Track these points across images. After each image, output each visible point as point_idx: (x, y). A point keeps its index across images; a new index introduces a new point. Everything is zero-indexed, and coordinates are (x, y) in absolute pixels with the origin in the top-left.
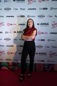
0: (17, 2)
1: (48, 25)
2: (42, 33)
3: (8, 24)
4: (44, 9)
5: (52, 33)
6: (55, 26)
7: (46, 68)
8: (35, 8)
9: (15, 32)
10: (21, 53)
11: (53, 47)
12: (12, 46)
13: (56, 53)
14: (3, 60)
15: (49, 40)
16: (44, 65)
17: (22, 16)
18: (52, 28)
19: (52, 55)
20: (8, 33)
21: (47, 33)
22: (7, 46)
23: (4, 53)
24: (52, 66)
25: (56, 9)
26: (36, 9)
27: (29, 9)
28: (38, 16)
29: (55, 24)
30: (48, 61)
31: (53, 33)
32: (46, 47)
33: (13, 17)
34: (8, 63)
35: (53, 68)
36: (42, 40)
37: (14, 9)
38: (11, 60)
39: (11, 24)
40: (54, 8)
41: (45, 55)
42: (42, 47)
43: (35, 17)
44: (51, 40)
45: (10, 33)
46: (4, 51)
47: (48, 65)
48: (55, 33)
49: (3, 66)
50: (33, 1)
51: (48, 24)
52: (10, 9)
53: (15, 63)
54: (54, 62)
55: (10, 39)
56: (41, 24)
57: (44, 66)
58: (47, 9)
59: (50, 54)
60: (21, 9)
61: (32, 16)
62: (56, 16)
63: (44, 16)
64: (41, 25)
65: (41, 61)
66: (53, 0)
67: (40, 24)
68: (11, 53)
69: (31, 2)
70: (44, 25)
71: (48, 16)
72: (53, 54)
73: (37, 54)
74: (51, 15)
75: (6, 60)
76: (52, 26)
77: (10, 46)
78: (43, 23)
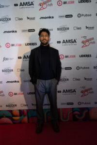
0: (21, 6)
1: (75, 43)
2: (67, 57)
3: (8, 45)
4: (67, 16)
5: (82, 56)
6: (87, 44)
7: (76, 116)
8: (51, 16)
9: (19, 58)
10: (32, 93)
11: (85, 79)
12: (16, 82)
13: (91, 89)
14: (1, 106)
15: (78, 68)
16: (74, 110)
17: (30, 31)
18: (82, 47)
19: (86, 93)
20: (7, 59)
21: (74, 56)
22: (7, 82)
23: (3, 95)
24: (87, 111)
25: (86, 15)
26: (53, 17)
27: (42, 18)
28: (58, 29)
29: (87, 41)
30: (79, 103)
31: (84, 56)
32: (74, 79)
33: (16, 32)
34: (11, 111)
35: (88, 114)
37: (17, 19)
38: (16, 105)
39: (13, 45)
40: (83, 15)
41: (74, 93)
42: (68, 80)
43: (52, 30)
44: (81, 68)
45: (11, 59)
46: (2, 92)
47: (79, 110)
48: (87, 56)
49: (2, 117)
50: (47, 4)
51: (75, 41)
52: (10, 19)
53: (23, 110)
54: (90, 103)
55: (12, 70)
56: (64, 42)
57: (73, 112)
58: (71, 16)
59: (82, 92)
60: (28, 18)
62: (87, 28)
63: (68, 29)
64: (64, 43)
65: (68, 104)
66: (81, 2)
67: (62, 42)
68: (15, 94)
69: (45, 6)
70: (69, 43)
71: (75, 28)
72: (86, 91)
73: (60, 92)
74: (79, 27)
75: (7, 106)
76: (83, 44)
77: (13, 82)
78: (67, 41)
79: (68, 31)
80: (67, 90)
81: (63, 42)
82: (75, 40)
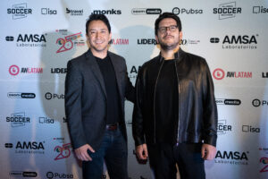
1: (253, 44)
2: (230, 74)
15: (256, 103)
17: (149, 11)
21: (250, 75)
28: (215, 11)
32: (246, 129)
33: (119, 12)
36: (227, 102)
39: (110, 41)
41: (244, 161)
42: (230, 128)
43: (201, 12)
51: (253, 40)
56: (226, 39)
61: (191, 11)
63: (239, 10)
64: (227, 44)
67: (221, 40)
71: (256, 10)
74: (266, 7)
78: (234, 37)
79: (238, 15)
80: (225, 153)
81: (224, 41)
82: (253, 37)
